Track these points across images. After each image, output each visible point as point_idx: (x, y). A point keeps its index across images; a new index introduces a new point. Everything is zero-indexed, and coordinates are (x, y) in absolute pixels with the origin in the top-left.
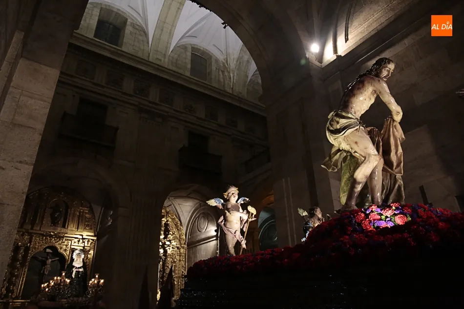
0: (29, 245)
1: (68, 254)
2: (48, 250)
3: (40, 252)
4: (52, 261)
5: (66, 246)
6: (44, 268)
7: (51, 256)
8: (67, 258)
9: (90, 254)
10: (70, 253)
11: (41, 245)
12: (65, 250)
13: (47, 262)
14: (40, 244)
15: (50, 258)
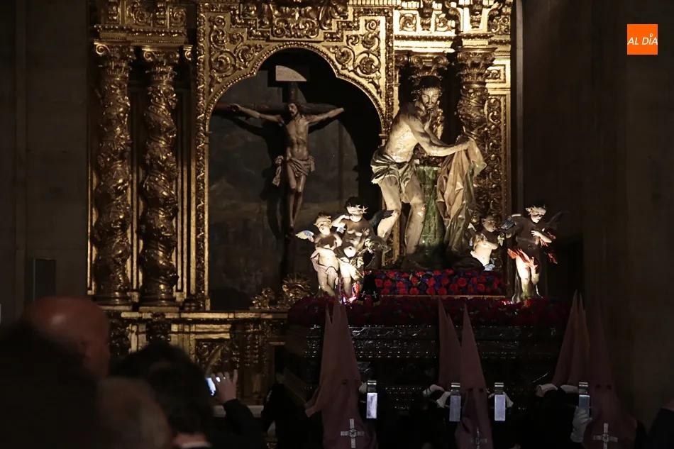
0: (188, 50)
1: (382, 82)
2: (285, 74)
3: (247, 83)
4: (312, 129)
5: (367, 43)
6: (284, 163)
7: (302, 99)
8: (382, 103)
9: (495, 77)
10: (389, 78)
11: (245, 52)
12: (367, 67)
13: (292, 131)
14: (240, 46)
15: (302, 112)
